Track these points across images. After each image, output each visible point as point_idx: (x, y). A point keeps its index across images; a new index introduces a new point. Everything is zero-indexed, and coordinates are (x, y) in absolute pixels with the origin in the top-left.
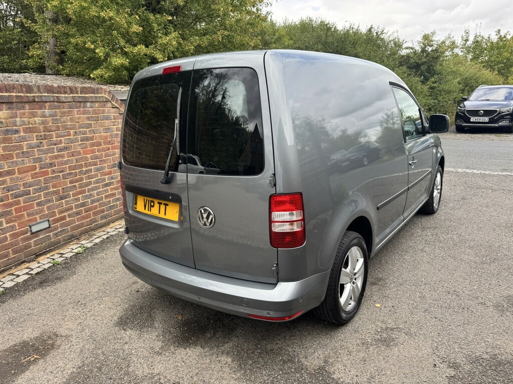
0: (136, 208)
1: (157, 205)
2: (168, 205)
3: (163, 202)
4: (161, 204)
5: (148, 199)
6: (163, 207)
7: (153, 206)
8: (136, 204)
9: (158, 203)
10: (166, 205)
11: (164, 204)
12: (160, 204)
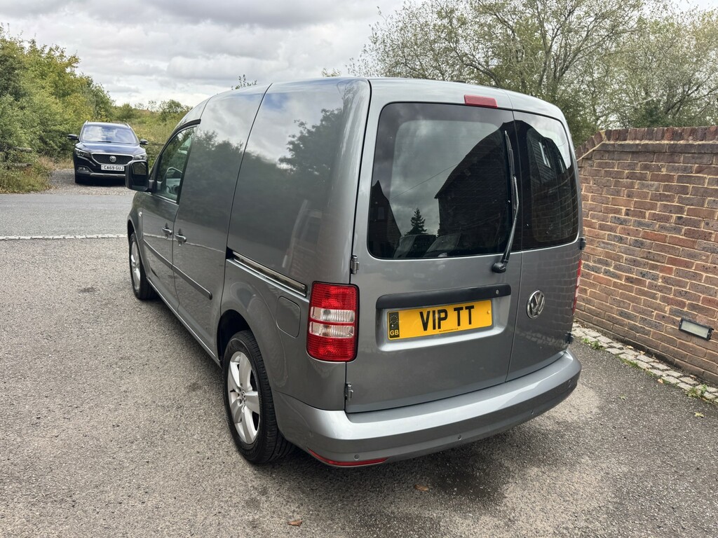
0: (398, 336)
1: (452, 315)
2: (473, 307)
3: (464, 305)
4: (462, 309)
5: (431, 309)
6: (464, 314)
7: (445, 318)
8: (397, 327)
9: (455, 309)
10: (470, 308)
11: (467, 308)
12: (458, 310)
